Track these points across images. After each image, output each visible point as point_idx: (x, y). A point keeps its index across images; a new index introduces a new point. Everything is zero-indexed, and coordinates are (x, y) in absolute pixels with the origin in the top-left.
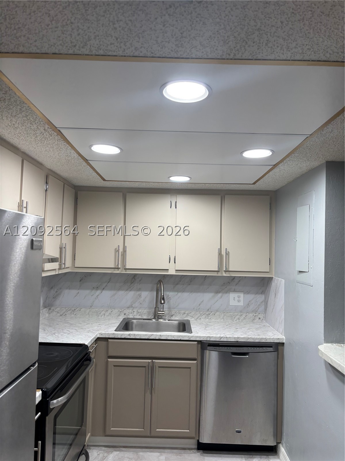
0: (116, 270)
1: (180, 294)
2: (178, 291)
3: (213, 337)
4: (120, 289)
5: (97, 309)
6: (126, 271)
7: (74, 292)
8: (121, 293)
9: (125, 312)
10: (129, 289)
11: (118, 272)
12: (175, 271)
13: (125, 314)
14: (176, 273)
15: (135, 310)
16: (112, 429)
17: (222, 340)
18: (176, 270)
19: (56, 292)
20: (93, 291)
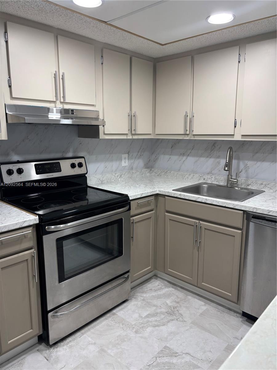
0: (186, 136)
1: (259, 163)
2: (257, 160)
3: (260, 208)
4: (201, 156)
5: (182, 173)
6: (194, 138)
7: (167, 157)
8: (203, 159)
9: (204, 177)
10: (209, 156)
11: (188, 138)
12: (241, 137)
13: (204, 179)
14: (242, 138)
15: (213, 177)
16: (169, 270)
17: (270, 214)
18: (242, 135)
19: (156, 157)
20: (181, 157)
